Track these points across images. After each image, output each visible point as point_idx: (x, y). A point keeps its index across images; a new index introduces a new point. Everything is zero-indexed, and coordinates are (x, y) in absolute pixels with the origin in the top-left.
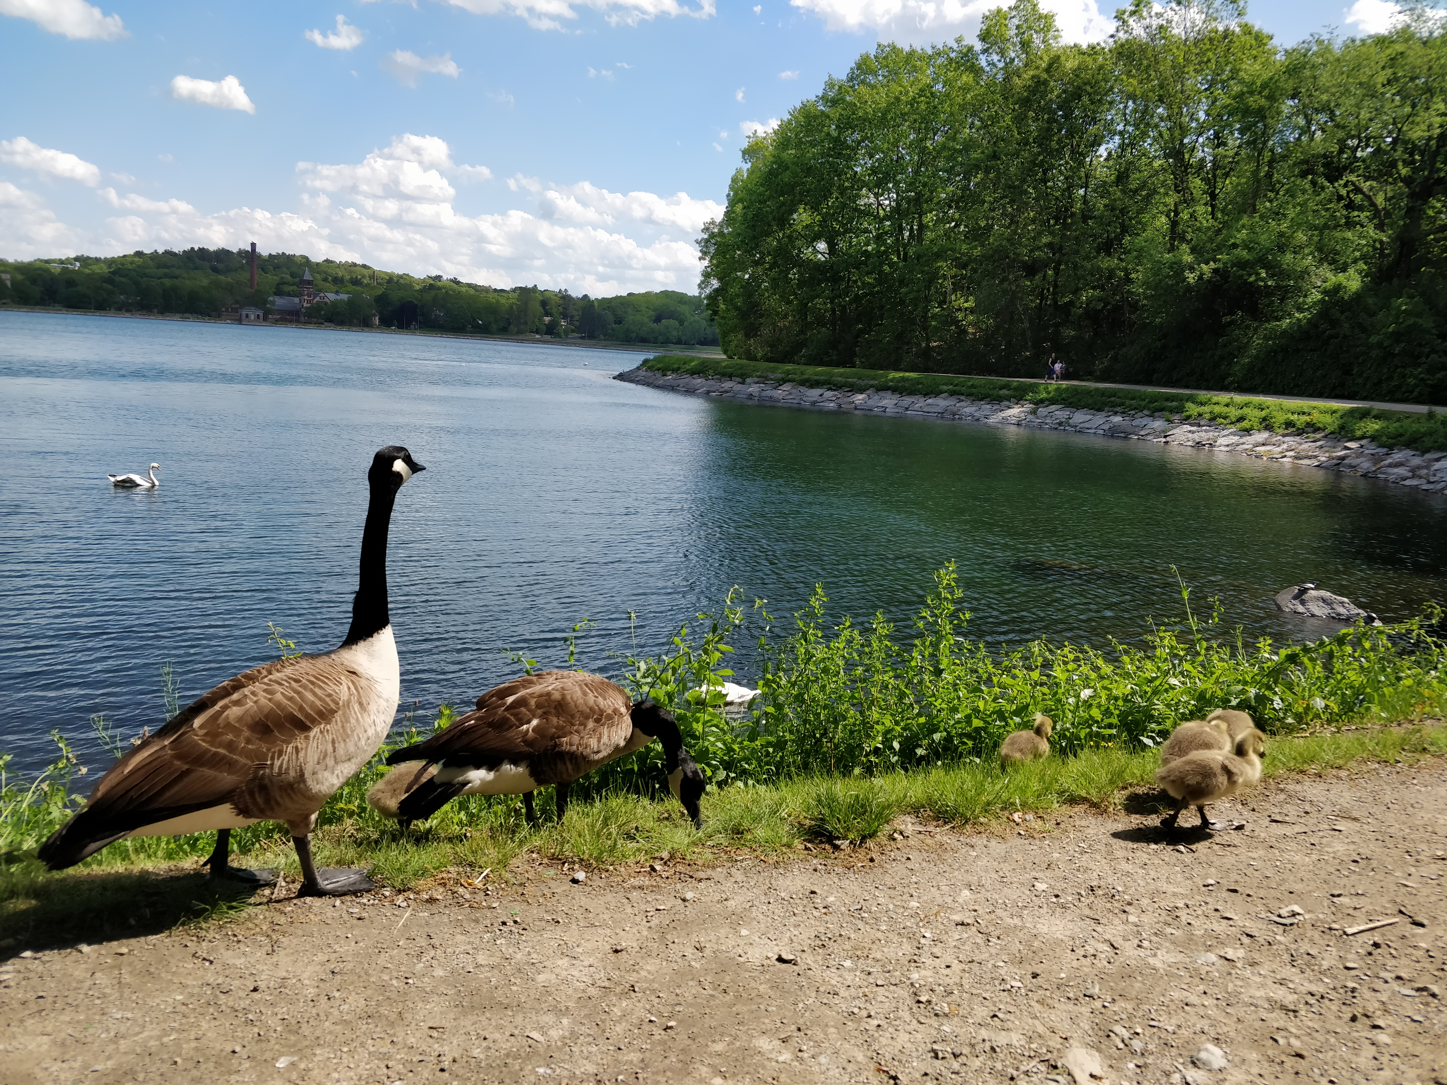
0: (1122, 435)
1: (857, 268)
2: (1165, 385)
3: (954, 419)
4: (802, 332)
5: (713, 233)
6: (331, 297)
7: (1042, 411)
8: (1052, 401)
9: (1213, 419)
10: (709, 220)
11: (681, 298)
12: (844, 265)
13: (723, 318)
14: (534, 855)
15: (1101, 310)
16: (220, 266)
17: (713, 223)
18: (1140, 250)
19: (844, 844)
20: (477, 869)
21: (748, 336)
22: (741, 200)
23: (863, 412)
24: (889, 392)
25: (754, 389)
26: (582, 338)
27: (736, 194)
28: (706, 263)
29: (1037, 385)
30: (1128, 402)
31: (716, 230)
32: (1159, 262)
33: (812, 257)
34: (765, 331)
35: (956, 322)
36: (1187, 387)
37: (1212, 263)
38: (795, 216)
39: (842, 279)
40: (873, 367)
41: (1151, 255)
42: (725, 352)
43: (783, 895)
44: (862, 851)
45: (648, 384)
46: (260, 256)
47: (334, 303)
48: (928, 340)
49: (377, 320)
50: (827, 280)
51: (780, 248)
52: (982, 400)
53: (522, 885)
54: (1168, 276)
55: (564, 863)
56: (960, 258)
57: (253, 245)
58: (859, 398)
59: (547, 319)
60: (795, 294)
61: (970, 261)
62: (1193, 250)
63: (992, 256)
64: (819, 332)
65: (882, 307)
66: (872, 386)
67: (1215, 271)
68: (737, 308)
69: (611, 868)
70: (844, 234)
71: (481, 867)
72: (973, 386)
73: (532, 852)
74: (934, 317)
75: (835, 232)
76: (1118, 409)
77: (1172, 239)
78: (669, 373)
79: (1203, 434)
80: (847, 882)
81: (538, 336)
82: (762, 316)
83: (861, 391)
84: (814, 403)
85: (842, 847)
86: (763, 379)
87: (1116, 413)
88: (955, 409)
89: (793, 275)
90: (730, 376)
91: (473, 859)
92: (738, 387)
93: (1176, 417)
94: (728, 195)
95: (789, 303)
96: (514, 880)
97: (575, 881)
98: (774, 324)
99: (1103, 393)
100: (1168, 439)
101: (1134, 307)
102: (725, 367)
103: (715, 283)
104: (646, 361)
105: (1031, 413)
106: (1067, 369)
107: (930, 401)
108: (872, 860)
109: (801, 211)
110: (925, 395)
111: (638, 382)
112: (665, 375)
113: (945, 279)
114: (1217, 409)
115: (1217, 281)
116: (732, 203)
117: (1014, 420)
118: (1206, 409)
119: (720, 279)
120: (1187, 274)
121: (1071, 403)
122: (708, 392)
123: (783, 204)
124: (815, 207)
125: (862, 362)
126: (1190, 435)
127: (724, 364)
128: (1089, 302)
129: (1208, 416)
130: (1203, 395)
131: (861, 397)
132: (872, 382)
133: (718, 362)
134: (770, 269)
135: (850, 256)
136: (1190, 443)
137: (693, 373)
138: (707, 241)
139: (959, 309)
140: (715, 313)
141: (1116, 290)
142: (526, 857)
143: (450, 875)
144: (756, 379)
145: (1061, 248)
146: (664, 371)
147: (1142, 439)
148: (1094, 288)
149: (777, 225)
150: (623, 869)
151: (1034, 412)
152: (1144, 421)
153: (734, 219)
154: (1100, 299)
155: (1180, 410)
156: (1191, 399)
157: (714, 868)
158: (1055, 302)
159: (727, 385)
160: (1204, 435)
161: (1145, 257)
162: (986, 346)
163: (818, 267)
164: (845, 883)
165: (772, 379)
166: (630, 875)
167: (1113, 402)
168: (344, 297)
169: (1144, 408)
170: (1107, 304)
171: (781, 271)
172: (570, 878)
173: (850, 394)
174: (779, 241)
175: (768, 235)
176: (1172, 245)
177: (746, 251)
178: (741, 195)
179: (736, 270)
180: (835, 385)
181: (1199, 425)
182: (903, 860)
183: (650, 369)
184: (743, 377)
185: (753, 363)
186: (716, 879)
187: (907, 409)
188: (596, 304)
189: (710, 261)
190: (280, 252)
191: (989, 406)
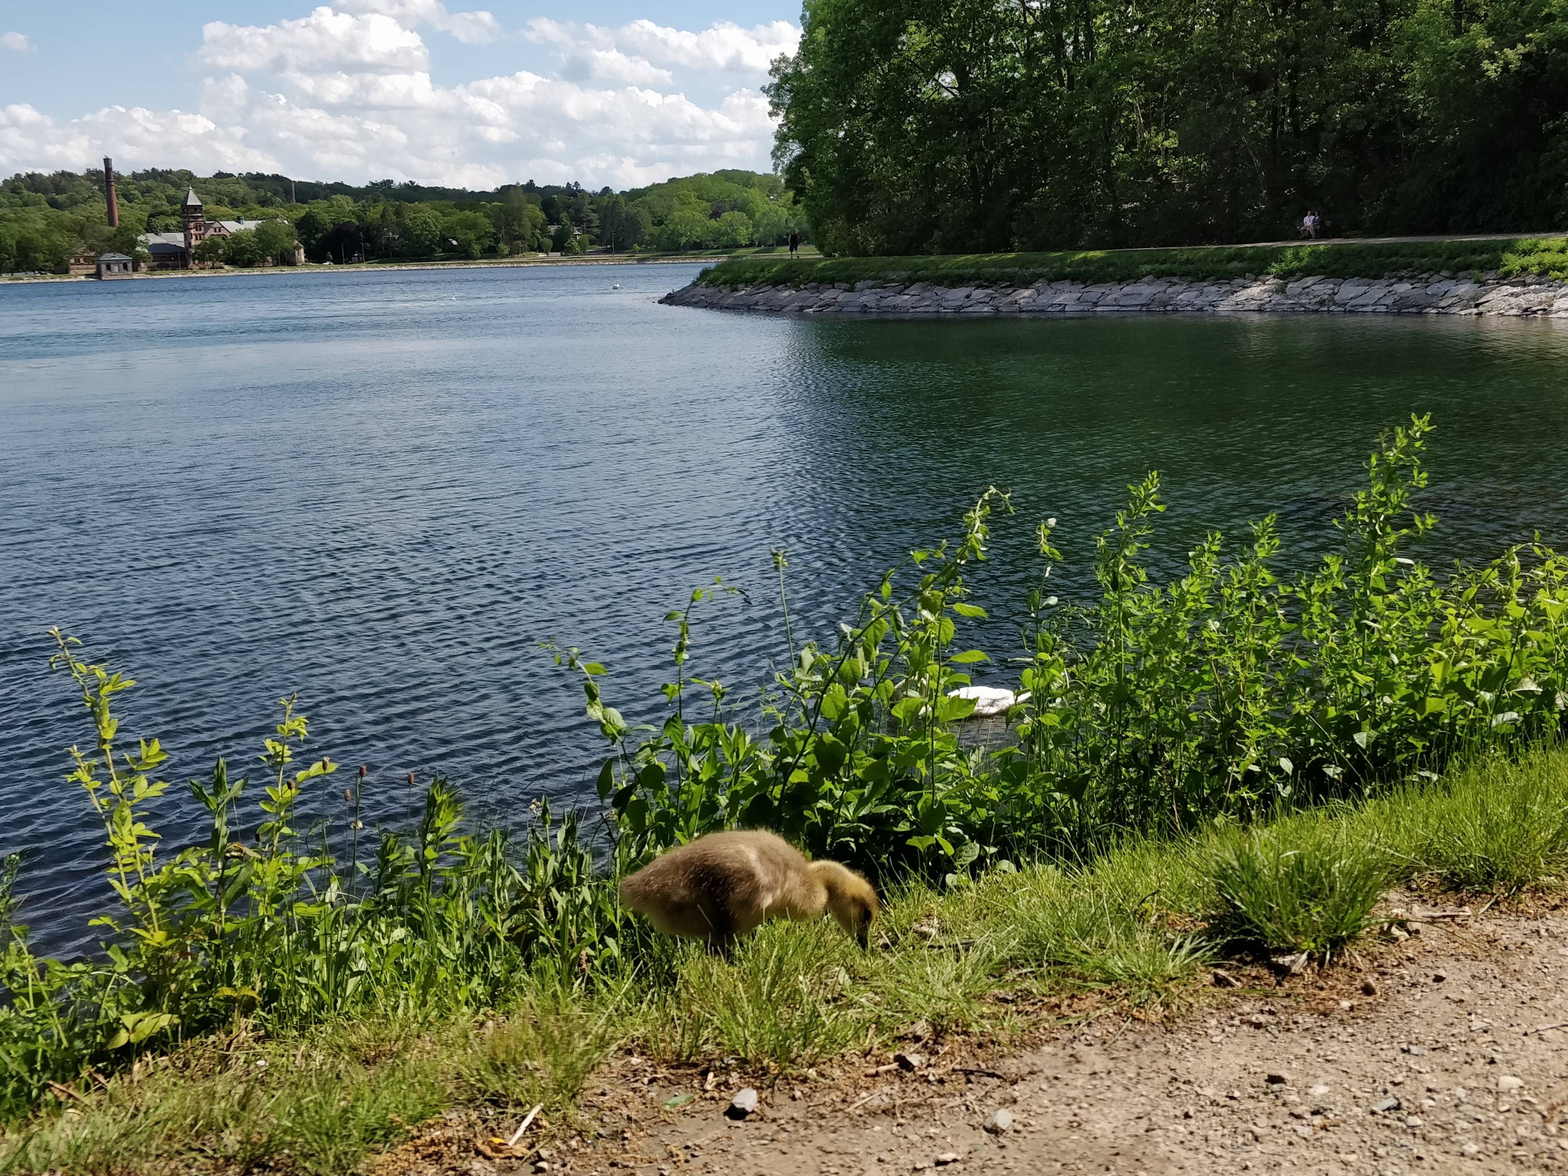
0: (1414, 310)
1: (1003, 105)
2: (1467, 232)
3: (1165, 312)
4: (931, 207)
5: (786, 75)
6: (231, 226)
7: (1294, 287)
8: (1307, 272)
9: (1544, 273)
10: (777, 56)
11: (745, 179)
12: (983, 102)
13: (813, 198)
14: (635, 1060)
15: (1364, 133)
16: (61, 198)
17: (784, 59)
18: (1415, 37)
19: (1297, 962)
20: (511, 1110)
21: (851, 221)
22: (823, 23)
23: (1031, 315)
24: (1067, 282)
25: (868, 298)
26: (607, 252)
27: (814, 15)
28: (780, 120)
29: (1281, 250)
30: (1417, 261)
31: (790, 71)
32: (1443, 51)
33: (935, 96)
34: (876, 211)
35: (1154, 169)
36: (1500, 231)
37: (1520, 46)
38: (904, 38)
39: (983, 123)
40: (1040, 247)
41: (1430, 43)
42: (821, 248)
43: (1209, 1092)
44: (1340, 975)
45: (711, 306)
46: (119, 177)
47: (236, 238)
48: (1117, 202)
49: (301, 256)
50: (960, 127)
51: (887, 87)
52: (1203, 279)
53: (618, 1135)
54: (1458, 72)
55: (704, 1074)
56: (1153, 76)
57: (107, 161)
58: (1024, 295)
59: (553, 229)
60: (915, 153)
61: (1167, 77)
62: (1491, 30)
63: (1199, 68)
64: (956, 206)
65: (1044, 159)
66: (1041, 276)
67: (1526, 57)
68: (832, 182)
69: (812, 1073)
70: (977, 57)
71: (519, 1104)
72: (1188, 261)
73: (629, 1052)
74: (1121, 165)
75: (966, 54)
76: (1404, 273)
77: (1459, 16)
78: (741, 286)
79: (1531, 296)
80: (1335, 1045)
81: (541, 255)
82: (869, 190)
83: (1026, 285)
84: (958, 309)
85: (1295, 969)
86: (881, 282)
87: (1401, 280)
88: (1165, 297)
89: (910, 123)
90: (831, 282)
91: (498, 1086)
92: (842, 297)
93: (1490, 276)
94: (803, 17)
95: (906, 165)
96: (596, 1124)
97: (736, 1113)
98: (888, 199)
99: (1380, 251)
100: (1481, 308)
101: (1411, 123)
102: (822, 269)
103: (796, 149)
104: (704, 273)
105: (1277, 292)
106: (1322, 223)
107: (1128, 289)
108: (1368, 990)
109: (912, 29)
110: (1120, 282)
111: (696, 305)
112: (736, 290)
113: (1132, 111)
114: (1548, 258)
115: (1530, 71)
116: (810, 29)
117: (1254, 305)
118: (1532, 259)
119: (803, 142)
120: (1486, 64)
121: (1334, 271)
122: (802, 308)
123: (886, 21)
124: (932, 22)
125: (1023, 243)
126: (1513, 300)
127: (820, 265)
128: (1344, 122)
129: (1535, 269)
130: (1525, 240)
131: (1027, 293)
132: (1040, 270)
133: (811, 264)
134: (875, 119)
135: (991, 87)
136: (1514, 312)
137: (777, 282)
138: (778, 87)
139: (1158, 152)
140: (800, 192)
141: (1381, 100)
142: (617, 1064)
143: (449, 1133)
144: (870, 283)
145: (1296, 47)
146: (733, 284)
147: (1443, 313)
148: (1351, 101)
149: (879, 54)
150: (837, 1073)
151: (1281, 290)
152: (1444, 286)
153: (814, 51)
154: (1358, 115)
155: (1495, 264)
156: (1508, 247)
157: (1035, 1046)
158: (1295, 125)
159: (828, 295)
160: (1533, 297)
161: (1423, 47)
162: (1202, 201)
163: (944, 108)
164: (1332, 1048)
165: (893, 281)
166: (856, 1085)
167: (1395, 263)
168: (251, 225)
169: (1442, 268)
170: (1371, 122)
171: (892, 121)
172: (724, 1106)
173: (1010, 291)
174: (884, 78)
175: (866, 68)
176: (1458, 26)
177: (837, 96)
178: (821, 15)
179: (825, 126)
180: (986, 280)
181: (1524, 284)
182: (1430, 981)
183: (712, 283)
184: (850, 282)
185: (863, 260)
186: (1049, 1073)
187: (1095, 304)
188: (622, 200)
189: (786, 117)
190: (149, 169)
191: (1214, 289)
